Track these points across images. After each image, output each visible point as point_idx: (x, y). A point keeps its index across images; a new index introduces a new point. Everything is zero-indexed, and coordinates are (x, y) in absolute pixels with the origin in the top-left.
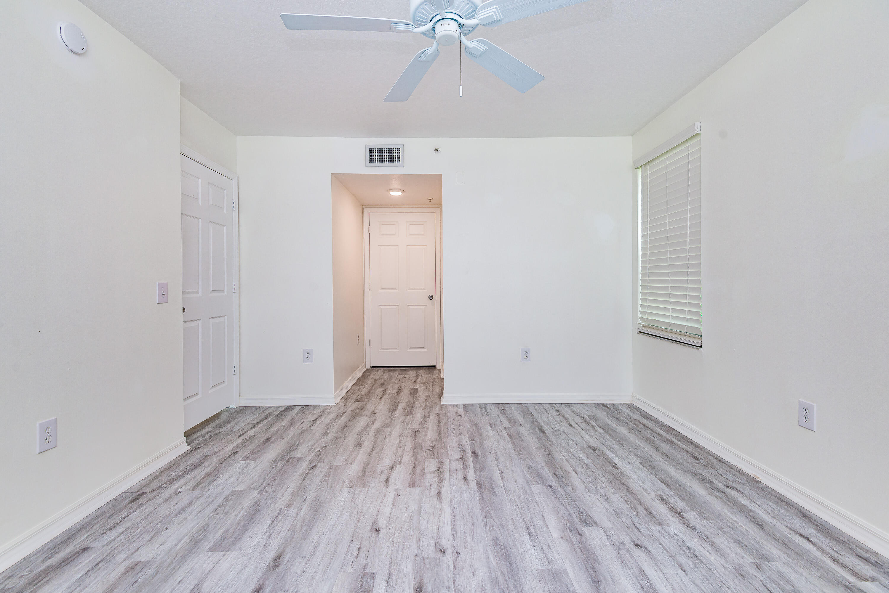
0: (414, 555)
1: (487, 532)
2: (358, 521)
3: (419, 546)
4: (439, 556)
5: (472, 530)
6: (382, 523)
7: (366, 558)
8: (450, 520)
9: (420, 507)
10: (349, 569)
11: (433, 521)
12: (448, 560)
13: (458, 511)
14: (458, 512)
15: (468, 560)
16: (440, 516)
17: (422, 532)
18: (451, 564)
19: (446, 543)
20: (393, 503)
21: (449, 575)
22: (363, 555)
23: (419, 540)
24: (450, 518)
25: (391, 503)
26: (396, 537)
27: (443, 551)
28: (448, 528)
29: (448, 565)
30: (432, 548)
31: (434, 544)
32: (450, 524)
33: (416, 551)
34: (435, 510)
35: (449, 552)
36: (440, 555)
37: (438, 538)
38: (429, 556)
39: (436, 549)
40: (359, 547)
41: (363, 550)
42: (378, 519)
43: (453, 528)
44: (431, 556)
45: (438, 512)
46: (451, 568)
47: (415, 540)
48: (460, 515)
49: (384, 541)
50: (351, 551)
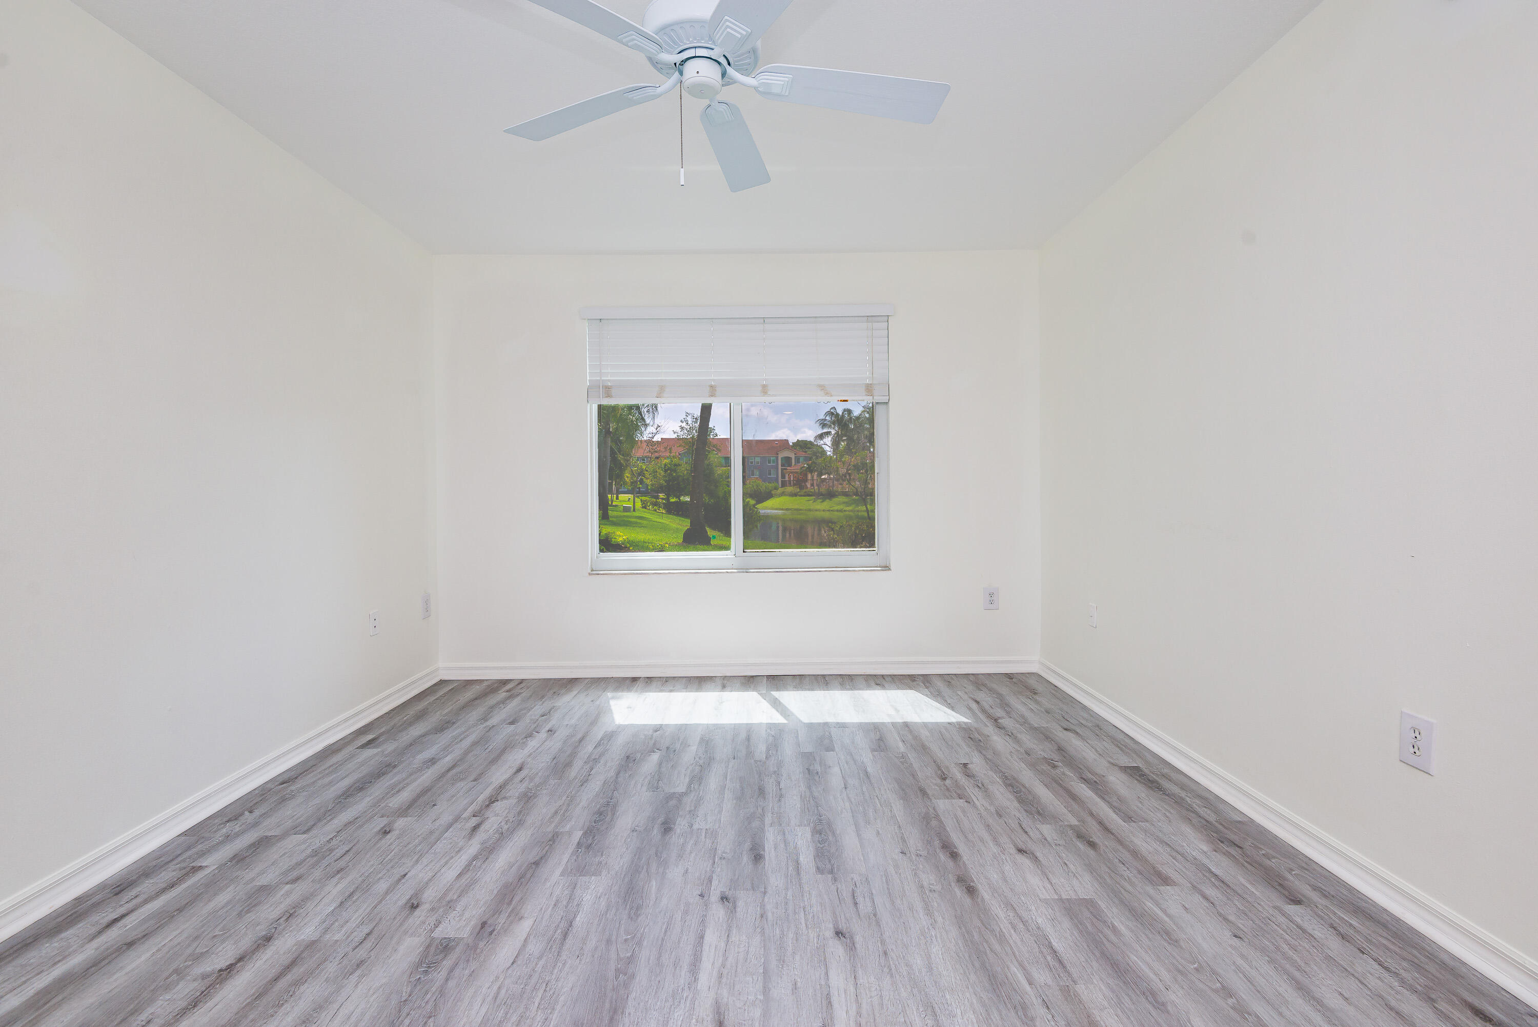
0: (768, 895)
1: (642, 929)
2: (885, 953)
3: (763, 906)
4: (731, 892)
5: (669, 933)
6: (837, 949)
7: (838, 891)
8: (705, 954)
9: (766, 991)
10: (856, 878)
11: (738, 953)
12: (717, 888)
13: (684, 975)
14: (683, 973)
15: (689, 887)
16: (723, 965)
17: (759, 930)
18: (715, 883)
19: (718, 912)
20: (830, 1002)
21: (719, 870)
22: (847, 895)
23: (762, 916)
24: (704, 959)
25: (835, 999)
26: (803, 922)
27: (724, 898)
28: (712, 938)
29: (719, 881)
30: (740, 904)
31: (738, 910)
32: (706, 947)
33: (766, 900)
34: (732, 981)
35: (714, 897)
36: (729, 894)
37: (731, 919)
38: (745, 893)
39: (735, 903)
40: (858, 905)
41: (849, 900)
42: (848, 958)
43: (701, 938)
44: (742, 892)
45: (727, 974)
46: (715, 877)
47: (770, 914)
48: (681, 967)
49: (821, 915)
50: (867, 899)
